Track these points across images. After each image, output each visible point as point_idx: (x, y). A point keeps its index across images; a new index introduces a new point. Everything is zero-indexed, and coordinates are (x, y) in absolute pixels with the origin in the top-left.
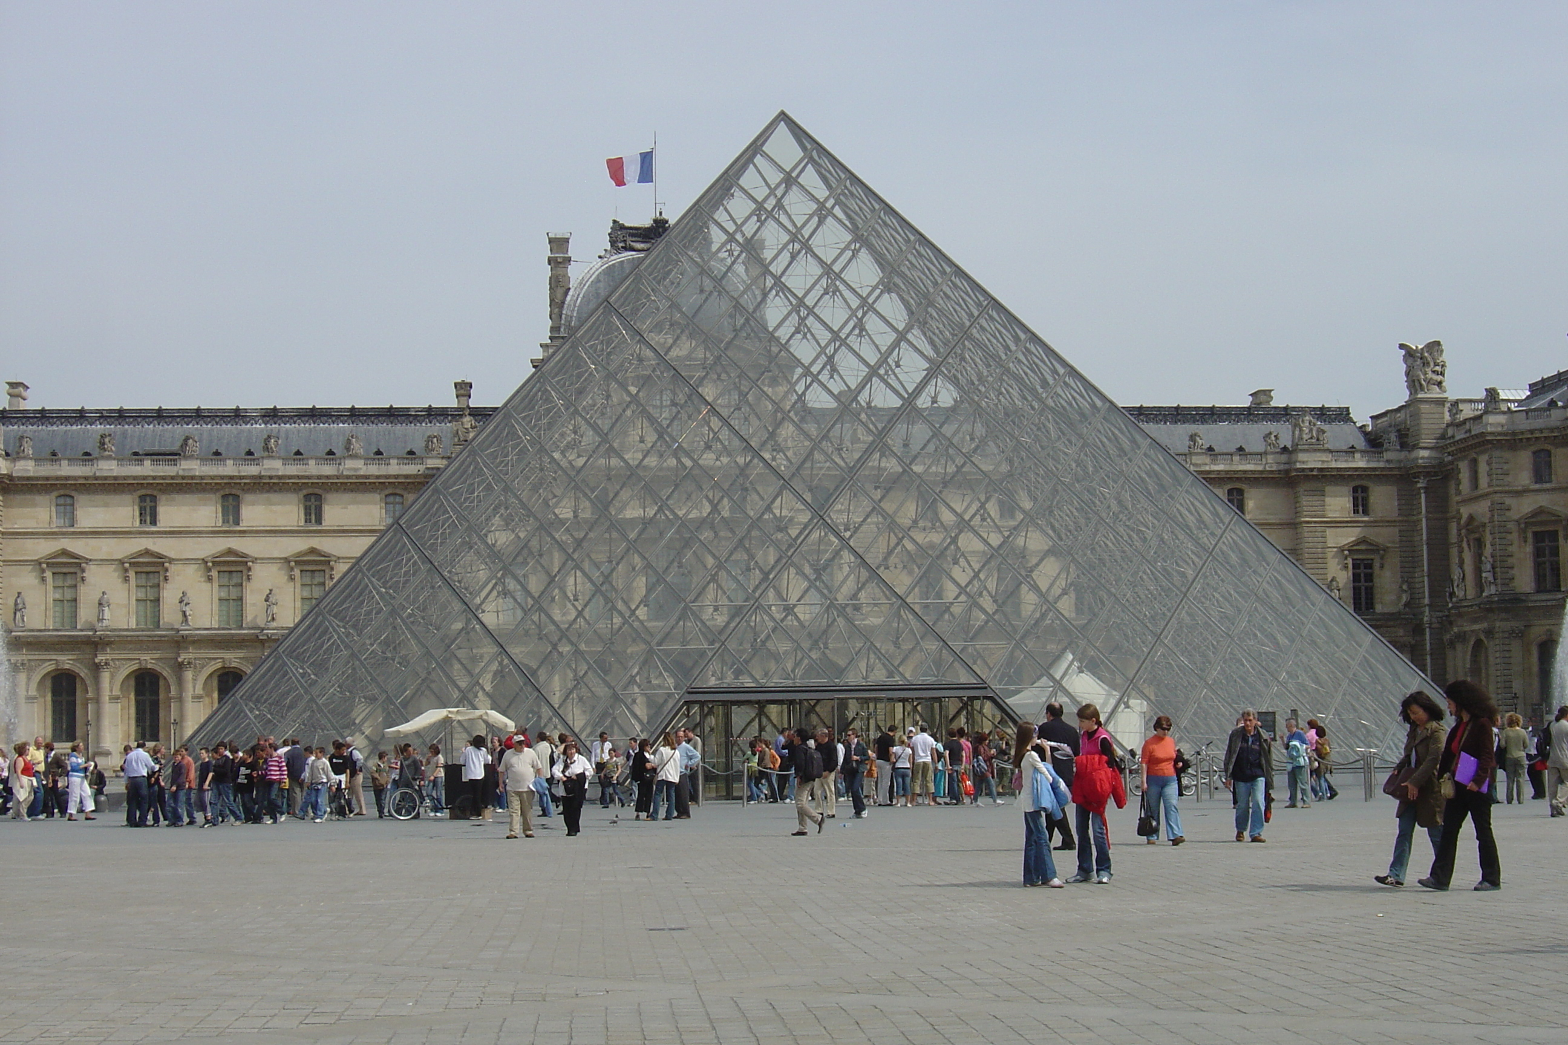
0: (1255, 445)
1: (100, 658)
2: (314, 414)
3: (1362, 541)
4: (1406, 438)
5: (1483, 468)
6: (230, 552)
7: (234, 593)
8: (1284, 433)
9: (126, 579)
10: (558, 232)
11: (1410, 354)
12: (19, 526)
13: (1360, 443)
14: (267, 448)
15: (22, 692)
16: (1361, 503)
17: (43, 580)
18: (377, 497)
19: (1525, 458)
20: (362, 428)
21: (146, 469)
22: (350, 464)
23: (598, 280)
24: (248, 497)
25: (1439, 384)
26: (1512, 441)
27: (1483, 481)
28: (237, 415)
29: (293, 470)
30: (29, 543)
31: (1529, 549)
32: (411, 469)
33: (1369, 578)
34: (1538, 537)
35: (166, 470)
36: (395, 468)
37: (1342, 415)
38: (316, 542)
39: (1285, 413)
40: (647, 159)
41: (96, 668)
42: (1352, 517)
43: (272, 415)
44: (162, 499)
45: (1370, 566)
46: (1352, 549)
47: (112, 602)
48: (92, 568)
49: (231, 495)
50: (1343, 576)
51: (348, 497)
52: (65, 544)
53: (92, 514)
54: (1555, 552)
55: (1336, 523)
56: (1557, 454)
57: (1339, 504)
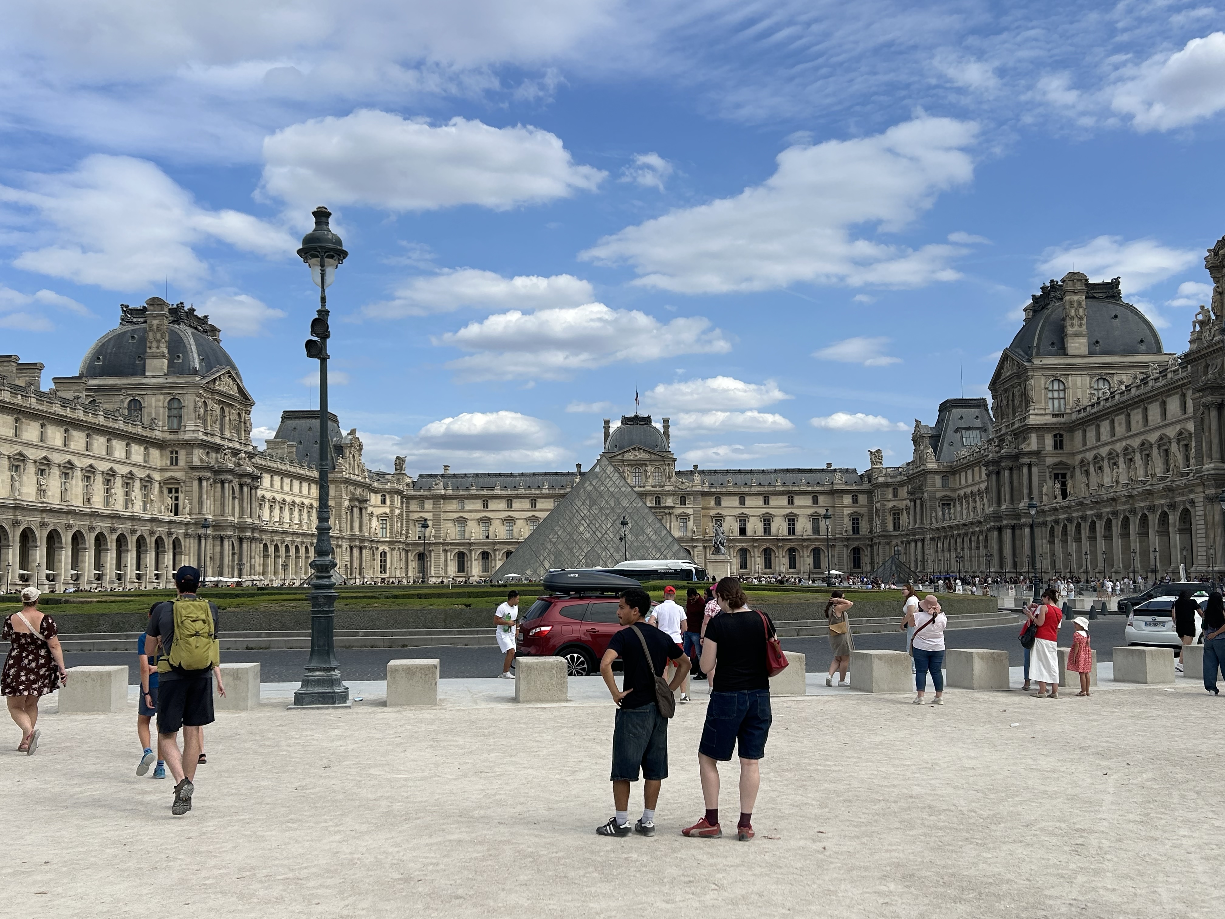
0: (822, 481)
1: (472, 548)
2: (534, 474)
3: (855, 512)
4: (869, 480)
5: (879, 493)
6: (509, 516)
7: (511, 529)
8: (832, 477)
9: (479, 525)
10: (607, 419)
12: (447, 509)
13: (858, 480)
14: (521, 486)
15: (449, 558)
16: (855, 501)
17: (455, 525)
18: (552, 500)
19: (891, 490)
20: (547, 479)
21: (485, 492)
22: (544, 490)
23: (618, 433)
24: (514, 500)
25: (880, 463)
26: (886, 485)
27: (879, 497)
28: (511, 475)
29: (527, 492)
30: (451, 514)
31: (891, 518)
32: (562, 492)
33: (858, 523)
34: (894, 514)
35: (490, 492)
36: (557, 491)
37: (854, 471)
38: (534, 513)
39: (835, 470)
41: (471, 551)
42: (852, 504)
43: (522, 474)
44: (490, 501)
45: (858, 519)
46: (851, 515)
47: (475, 532)
48: (469, 521)
49: (509, 500)
50: (847, 523)
51: (544, 500)
52: (461, 514)
53: (470, 505)
54: (899, 519)
55: (847, 506)
56: (900, 489)
57: (847, 500)
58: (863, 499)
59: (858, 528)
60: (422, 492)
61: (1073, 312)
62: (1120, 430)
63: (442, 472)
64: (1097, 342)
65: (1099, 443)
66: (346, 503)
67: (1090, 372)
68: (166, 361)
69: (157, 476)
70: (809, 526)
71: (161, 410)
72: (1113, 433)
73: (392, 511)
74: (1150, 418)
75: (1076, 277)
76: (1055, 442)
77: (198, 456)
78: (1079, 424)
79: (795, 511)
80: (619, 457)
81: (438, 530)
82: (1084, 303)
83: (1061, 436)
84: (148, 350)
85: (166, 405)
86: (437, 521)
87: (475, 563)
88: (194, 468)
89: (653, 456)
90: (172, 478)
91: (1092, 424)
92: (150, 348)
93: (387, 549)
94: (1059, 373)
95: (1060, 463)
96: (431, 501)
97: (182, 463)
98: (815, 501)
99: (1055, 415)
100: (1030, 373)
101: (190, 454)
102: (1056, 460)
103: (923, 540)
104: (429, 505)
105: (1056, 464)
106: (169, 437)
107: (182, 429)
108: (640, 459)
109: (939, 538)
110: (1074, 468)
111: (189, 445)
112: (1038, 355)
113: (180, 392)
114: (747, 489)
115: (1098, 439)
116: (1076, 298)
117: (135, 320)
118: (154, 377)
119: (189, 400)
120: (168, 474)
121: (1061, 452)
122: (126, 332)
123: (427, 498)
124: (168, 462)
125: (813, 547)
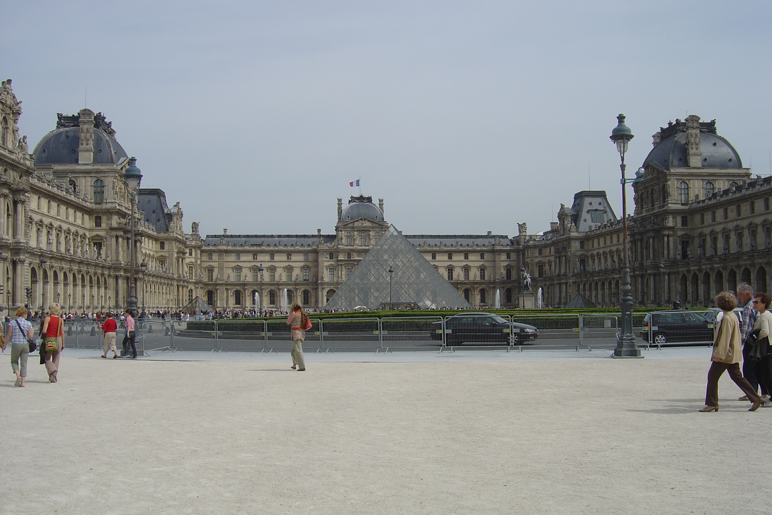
0: (487, 244)
1: (246, 287)
2: (288, 236)
3: (509, 265)
4: (518, 243)
5: (529, 252)
6: (272, 266)
7: (273, 274)
8: (493, 241)
9: (251, 271)
10: (340, 198)
11: (519, 225)
12: (228, 260)
13: (509, 243)
14: (279, 244)
15: (229, 295)
16: (508, 257)
17: (233, 271)
18: (302, 254)
19: (537, 251)
20: (298, 239)
21: (255, 248)
22: (297, 247)
23: (349, 209)
24: (276, 254)
25: (525, 232)
26: (535, 247)
27: (529, 255)
28: (272, 236)
29: (285, 248)
30: (230, 263)
31: (538, 269)
32: (310, 249)
33: (510, 272)
34: (539, 266)
35: (259, 248)
36: (306, 248)
37: (506, 237)
38: (290, 264)
39: (494, 236)
40: (358, 182)
41: (245, 289)
42: (507, 260)
43: (280, 236)
45: (510, 270)
46: (506, 266)
47: (248, 276)
48: (243, 269)
49: (272, 254)
50: (504, 272)
51: (296, 254)
52: (238, 264)
53: (243, 258)
54: (543, 269)
55: (503, 261)
56: (544, 250)
57: (504, 257)
58: (513, 256)
59: (510, 275)
60: (211, 248)
61: (693, 140)
62: (732, 214)
63: (222, 233)
64: (706, 159)
65: (714, 223)
66: (175, 255)
67: (703, 178)
68: (92, 154)
69: (88, 234)
70: (478, 274)
71: (89, 188)
72: (726, 216)
73: (196, 261)
74: (756, 208)
75: (694, 119)
76: (683, 221)
77: (115, 221)
78: (699, 211)
79: (469, 264)
80: (351, 225)
81: (222, 275)
82: (699, 135)
83: (686, 217)
84: (80, 146)
85: (92, 184)
86: (221, 268)
87: (247, 298)
88: (112, 229)
89: (374, 225)
90: (97, 235)
91: (709, 211)
92: (82, 144)
93: (193, 288)
94: (685, 178)
95: (686, 234)
96: (217, 254)
97: (104, 225)
98: (482, 257)
99: (683, 204)
100: (668, 178)
101: (110, 219)
102: (683, 233)
103: (566, 284)
104: (215, 257)
105: (683, 235)
106: (94, 206)
107: (105, 201)
108: (365, 227)
109: (581, 282)
110: (694, 238)
111: (109, 213)
112: (672, 166)
113: (104, 175)
114: (437, 249)
115: (714, 219)
116: (694, 131)
117: (66, 124)
118: (85, 164)
119: (109, 181)
120: (95, 233)
121: (685, 228)
122: (61, 133)
123: (214, 251)
124: (94, 224)
125: (481, 288)
